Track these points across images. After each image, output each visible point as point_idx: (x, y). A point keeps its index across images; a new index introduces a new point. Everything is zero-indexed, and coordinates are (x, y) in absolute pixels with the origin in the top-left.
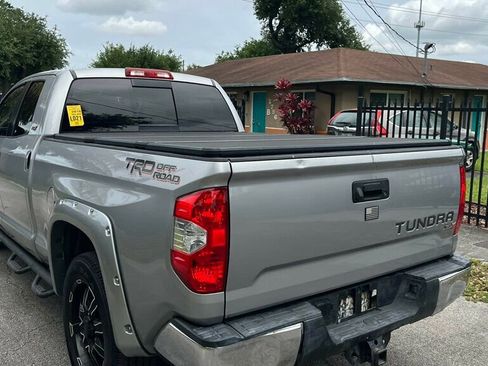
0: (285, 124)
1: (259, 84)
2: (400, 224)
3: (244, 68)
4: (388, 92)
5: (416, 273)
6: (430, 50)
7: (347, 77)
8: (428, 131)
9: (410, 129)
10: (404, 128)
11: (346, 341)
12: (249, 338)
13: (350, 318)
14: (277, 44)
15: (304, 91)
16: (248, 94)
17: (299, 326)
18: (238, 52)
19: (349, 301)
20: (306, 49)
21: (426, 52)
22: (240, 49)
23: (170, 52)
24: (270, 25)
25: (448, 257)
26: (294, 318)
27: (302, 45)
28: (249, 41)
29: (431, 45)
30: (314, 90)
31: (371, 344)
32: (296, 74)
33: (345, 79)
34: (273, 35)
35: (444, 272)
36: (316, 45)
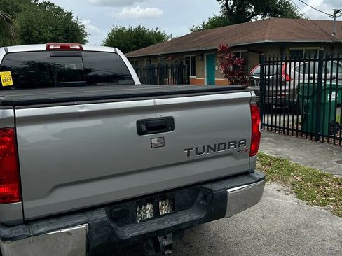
0: (226, 76)
1: (208, 49)
2: (188, 150)
3: (202, 37)
4: (304, 48)
5: (209, 186)
6: (338, 14)
7: (269, 39)
8: (326, 76)
9: (312, 75)
10: (307, 75)
11: (133, 237)
12: (36, 235)
13: (149, 219)
14: (232, 18)
15: (241, 51)
16: (202, 56)
17: (84, 226)
18: (203, 26)
19: (149, 207)
20: (253, 20)
21: (335, 16)
22: (206, 24)
23: (157, 29)
24: (226, 5)
25: (246, 174)
26: (81, 220)
27: (251, 18)
28: (212, 17)
29: (339, 11)
30: (246, 51)
31: (160, 239)
32: (235, 39)
33: (267, 41)
34: (229, 12)
35: (232, 185)
36: (260, 17)
